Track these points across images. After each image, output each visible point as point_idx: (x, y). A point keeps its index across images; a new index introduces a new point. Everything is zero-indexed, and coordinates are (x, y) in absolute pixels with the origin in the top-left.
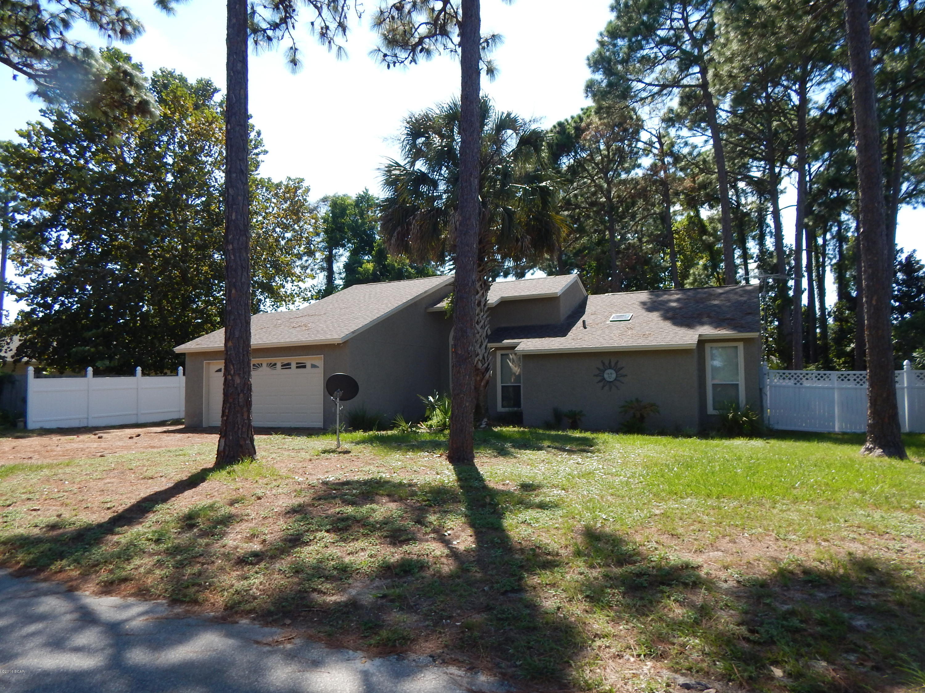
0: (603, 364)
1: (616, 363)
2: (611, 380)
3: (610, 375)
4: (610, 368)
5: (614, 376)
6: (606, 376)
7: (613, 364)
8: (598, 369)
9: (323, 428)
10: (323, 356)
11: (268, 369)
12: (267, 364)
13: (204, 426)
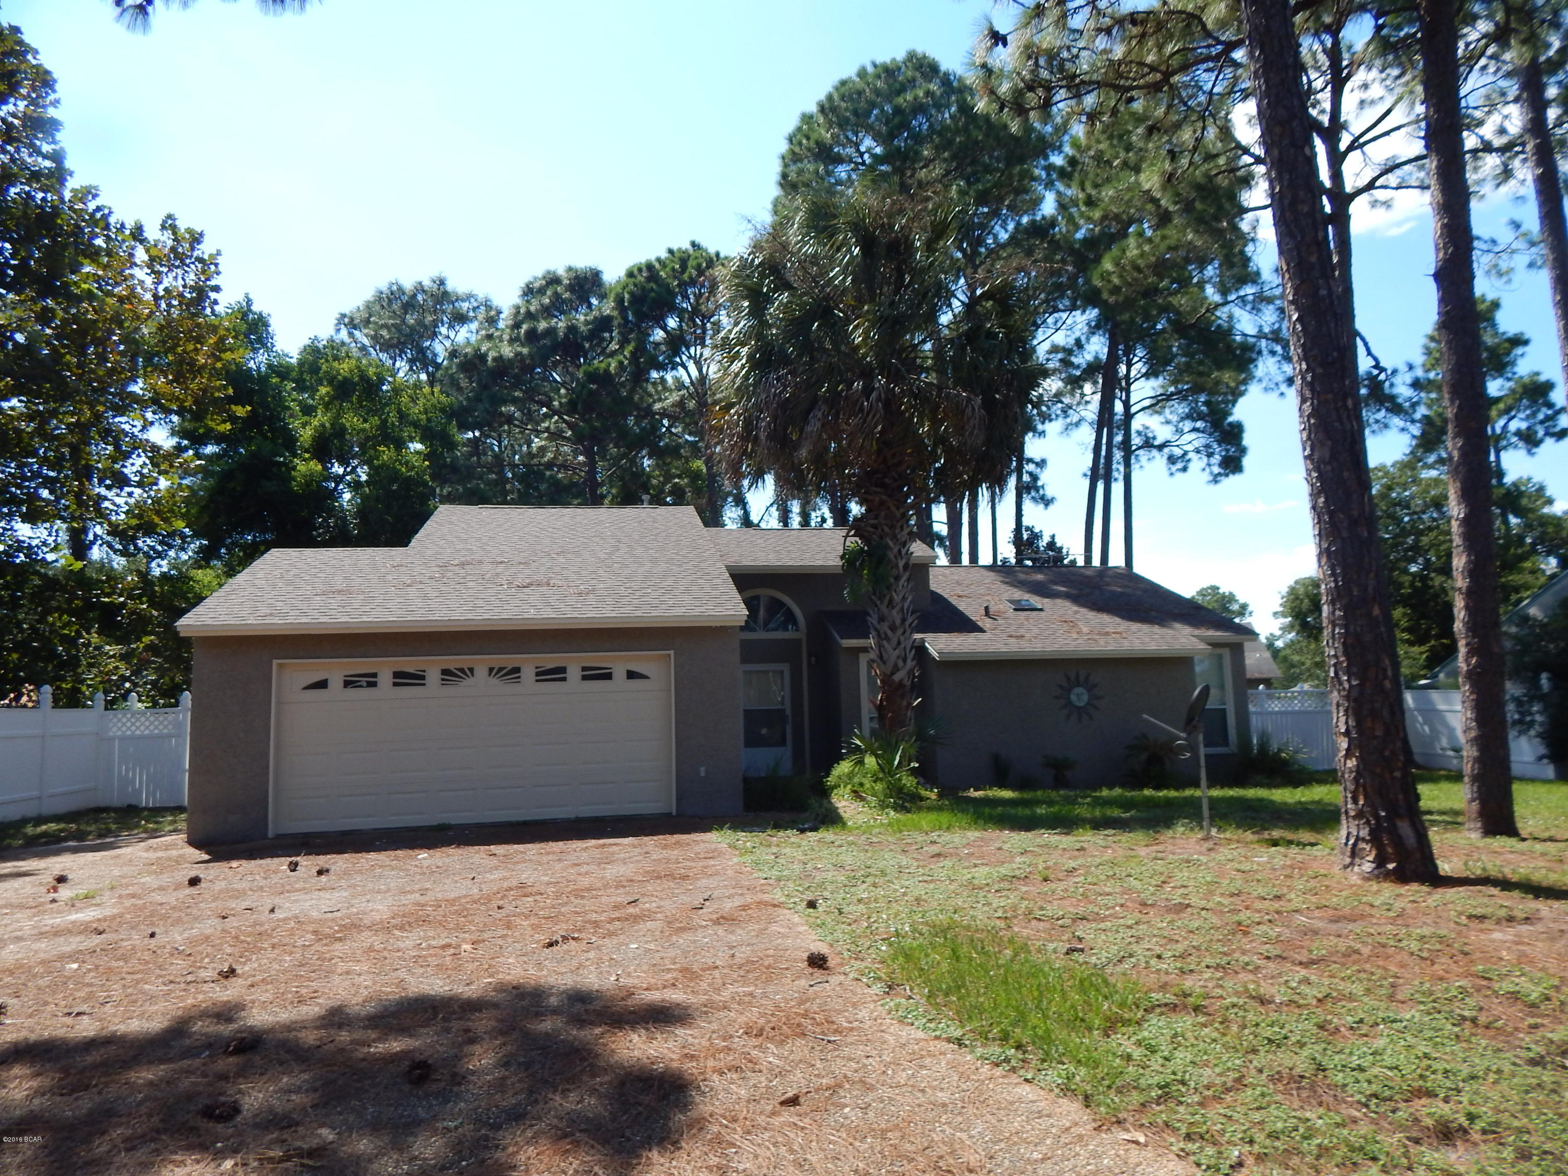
0: (1068, 678)
1: (1087, 678)
2: (1082, 704)
3: (1080, 697)
4: (1079, 685)
5: (1085, 698)
6: (1073, 697)
7: (1082, 678)
8: (1061, 687)
9: (674, 813)
10: (672, 652)
11: (494, 681)
12: (491, 670)
13: (271, 834)
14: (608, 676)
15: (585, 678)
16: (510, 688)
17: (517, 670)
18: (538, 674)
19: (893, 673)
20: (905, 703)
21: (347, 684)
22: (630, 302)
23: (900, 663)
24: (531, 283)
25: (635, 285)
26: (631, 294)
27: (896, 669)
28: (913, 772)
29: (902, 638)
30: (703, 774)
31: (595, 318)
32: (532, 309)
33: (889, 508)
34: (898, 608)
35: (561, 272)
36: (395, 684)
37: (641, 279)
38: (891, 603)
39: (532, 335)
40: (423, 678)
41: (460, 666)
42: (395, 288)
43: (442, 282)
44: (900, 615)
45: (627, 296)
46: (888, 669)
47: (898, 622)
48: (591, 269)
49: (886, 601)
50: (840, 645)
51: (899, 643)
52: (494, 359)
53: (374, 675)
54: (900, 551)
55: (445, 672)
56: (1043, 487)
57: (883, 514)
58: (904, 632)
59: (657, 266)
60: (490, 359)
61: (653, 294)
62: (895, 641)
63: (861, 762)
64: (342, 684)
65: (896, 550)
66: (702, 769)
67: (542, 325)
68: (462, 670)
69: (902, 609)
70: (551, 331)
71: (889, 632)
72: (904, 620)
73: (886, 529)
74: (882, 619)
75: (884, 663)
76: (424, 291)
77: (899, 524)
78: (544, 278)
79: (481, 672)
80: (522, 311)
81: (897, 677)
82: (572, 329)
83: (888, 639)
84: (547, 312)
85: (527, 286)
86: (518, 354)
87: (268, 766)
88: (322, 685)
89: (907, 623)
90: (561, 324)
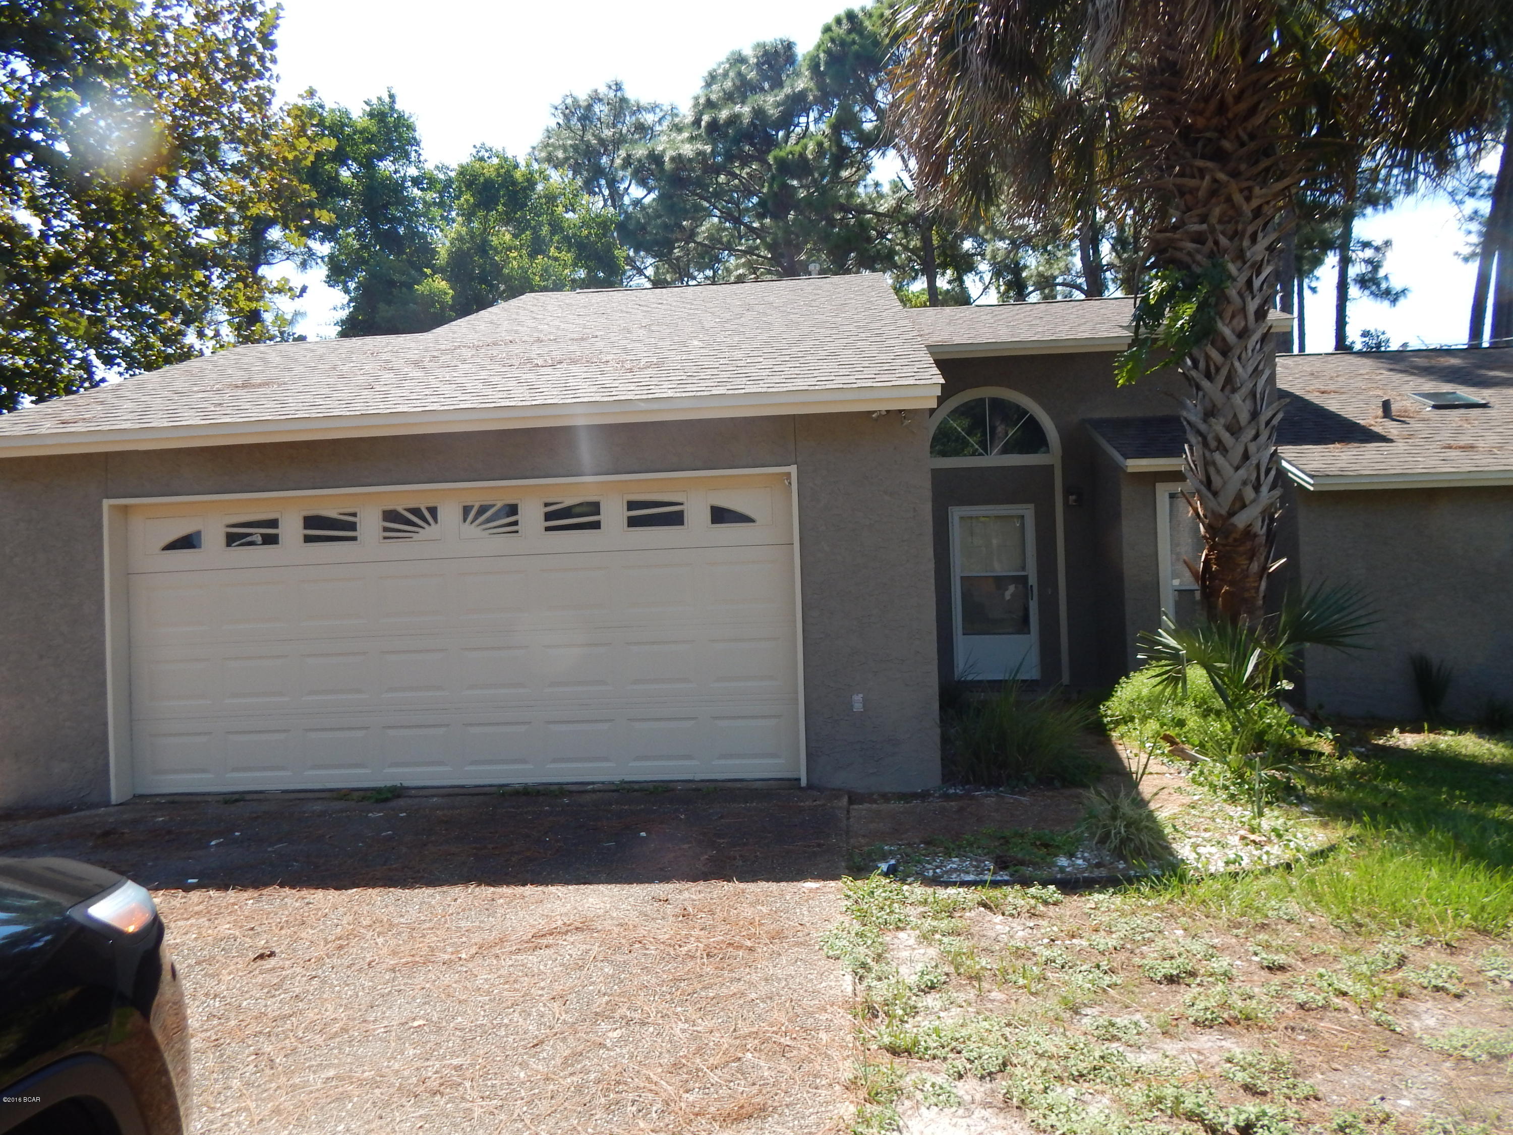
9: (804, 783)
10: (793, 469)
11: (472, 530)
12: (466, 510)
13: (115, 797)
14: (676, 519)
15: (633, 522)
16: (501, 543)
17: (513, 510)
18: (548, 517)
19: (1232, 514)
20: (1255, 567)
21: (231, 539)
22: (826, 63)
23: (1249, 493)
24: (715, 70)
25: (833, 40)
26: (828, 52)
27: (1240, 504)
28: (1281, 697)
29: (1252, 448)
30: (858, 707)
31: (787, 96)
32: (714, 97)
33: (1229, 199)
34: (1244, 391)
35: (748, 52)
36: (308, 539)
37: (841, 31)
38: (1230, 383)
39: (713, 126)
40: (352, 526)
41: (412, 505)
42: (569, 101)
43: (618, 87)
44: (1249, 404)
45: (822, 55)
46: (1224, 505)
47: (1244, 417)
48: (782, 42)
49: (1221, 379)
50: (1121, 469)
51: (1246, 456)
52: (672, 159)
53: (274, 523)
54: (1249, 283)
55: (391, 516)
56: (1386, 277)
57: (1217, 211)
58: (1256, 437)
59: (861, 15)
60: (667, 159)
61: (856, 47)
62: (1236, 454)
63: (1176, 679)
64: (223, 540)
65: (1242, 279)
66: (858, 698)
67: (724, 114)
68: (416, 512)
69: (1253, 394)
70: (734, 120)
71: (1226, 437)
72: (1255, 415)
73: (1224, 241)
74: (1210, 413)
75: (1215, 494)
76: (600, 100)
77: (1250, 230)
78: (728, 60)
79: (449, 514)
80: (702, 101)
81: (1241, 520)
82: (759, 113)
83: (1222, 448)
84: (729, 98)
85: (710, 74)
86: (700, 153)
87: (103, 684)
88: (187, 542)
89: (1263, 418)
90: (745, 110)
